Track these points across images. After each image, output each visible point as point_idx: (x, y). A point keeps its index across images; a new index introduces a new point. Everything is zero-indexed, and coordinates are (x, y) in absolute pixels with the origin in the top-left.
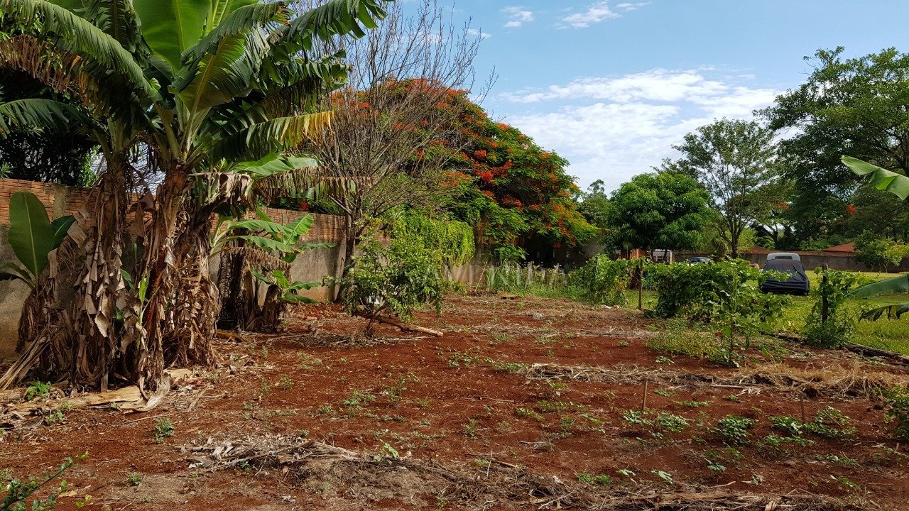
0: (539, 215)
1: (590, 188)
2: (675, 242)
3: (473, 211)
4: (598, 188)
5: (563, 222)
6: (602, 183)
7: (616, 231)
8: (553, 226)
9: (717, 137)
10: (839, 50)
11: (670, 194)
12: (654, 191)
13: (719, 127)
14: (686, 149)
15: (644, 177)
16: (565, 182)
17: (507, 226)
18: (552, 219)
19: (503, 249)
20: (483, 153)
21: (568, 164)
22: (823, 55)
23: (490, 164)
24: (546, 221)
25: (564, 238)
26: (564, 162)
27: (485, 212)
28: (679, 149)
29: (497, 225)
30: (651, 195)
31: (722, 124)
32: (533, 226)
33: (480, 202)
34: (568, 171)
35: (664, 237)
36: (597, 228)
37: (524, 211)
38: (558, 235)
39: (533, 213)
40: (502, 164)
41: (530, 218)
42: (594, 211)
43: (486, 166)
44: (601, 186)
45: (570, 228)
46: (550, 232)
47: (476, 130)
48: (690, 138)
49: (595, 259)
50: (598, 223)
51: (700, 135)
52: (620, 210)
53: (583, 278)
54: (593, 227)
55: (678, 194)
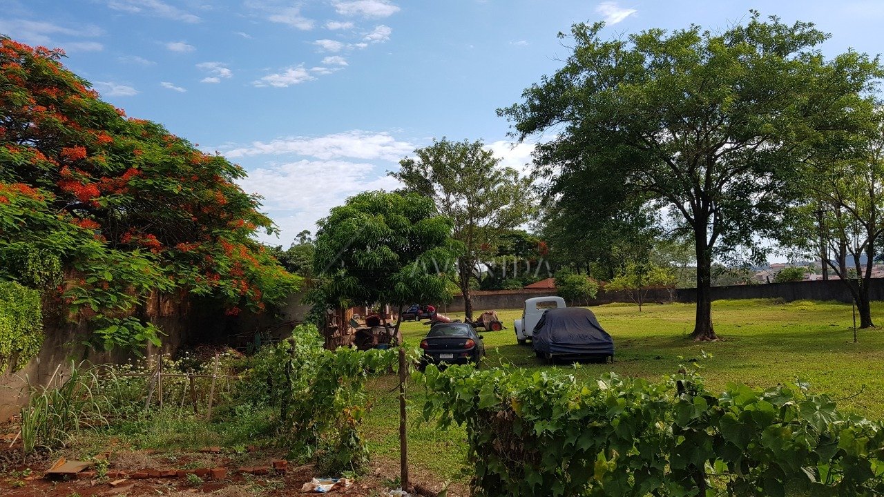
1: (297, 238)
4: (304, 238)
6: (309, 233)
7: (325, 280)
36: (301, 279)
42: (300, 260)
44: (307, 236)
50: (305, 273)
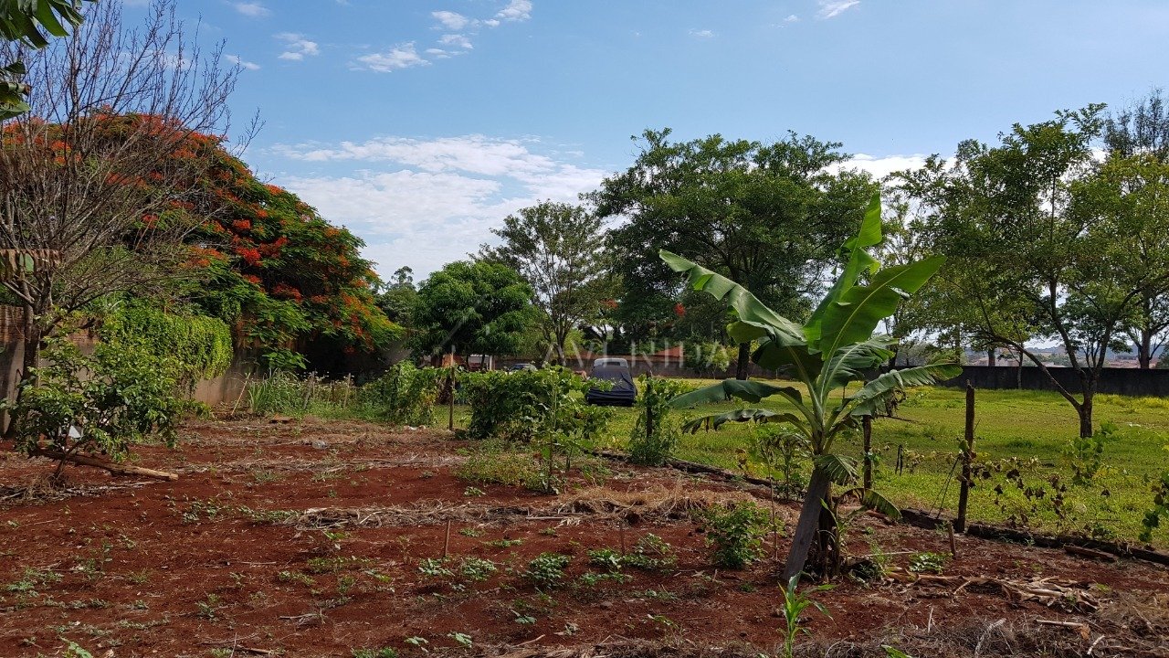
0: (326, 309)
1: (395, 276)
2: (494, 345)
3: (231, 302)
4: (404, 276)
5: (357, 320)
6: (410, 270)
7: (425, 332)
8: (344, 324)
9: (540, 222)
10: (667, 132)
11: (488, 287)
12: (470, 284)
13: (543, 210)
14: (506, 234)
15: (458, 265)
16: (360, 268)
17: (280, 324)
18: (343, 315)
19: (274, 355)
20: (246, 224)
21: (364, 245)
22: (650, 136)
23: (256, 239)
24: (334, 318)
25: (358, 340)
26: (357, 242)
27: (248, 304)
28: (499, 234)
29: (266, 322)
30: (466, 288)
31: (546, 206)
32: (316, 325)
33: (241, 290)
34: (364, 254)
35: (481, 340)
36: (402, 328)
37: (304, 304)
38: (350, 336)
39: (316, 306)
40: (273, 240)
41: (312, 313)
42: (399, 306)
43: (249, 242)
44: (408, 274)
45: (366, 327)
46: (340, 332)
47: (235, 192)
48: (511, 222)
49: (397, 368)
50: (404, 321)
51: (522, 218)
52: (429, 305)
53: (382, 392)
54: (396, 326)
55: (497, 288)
